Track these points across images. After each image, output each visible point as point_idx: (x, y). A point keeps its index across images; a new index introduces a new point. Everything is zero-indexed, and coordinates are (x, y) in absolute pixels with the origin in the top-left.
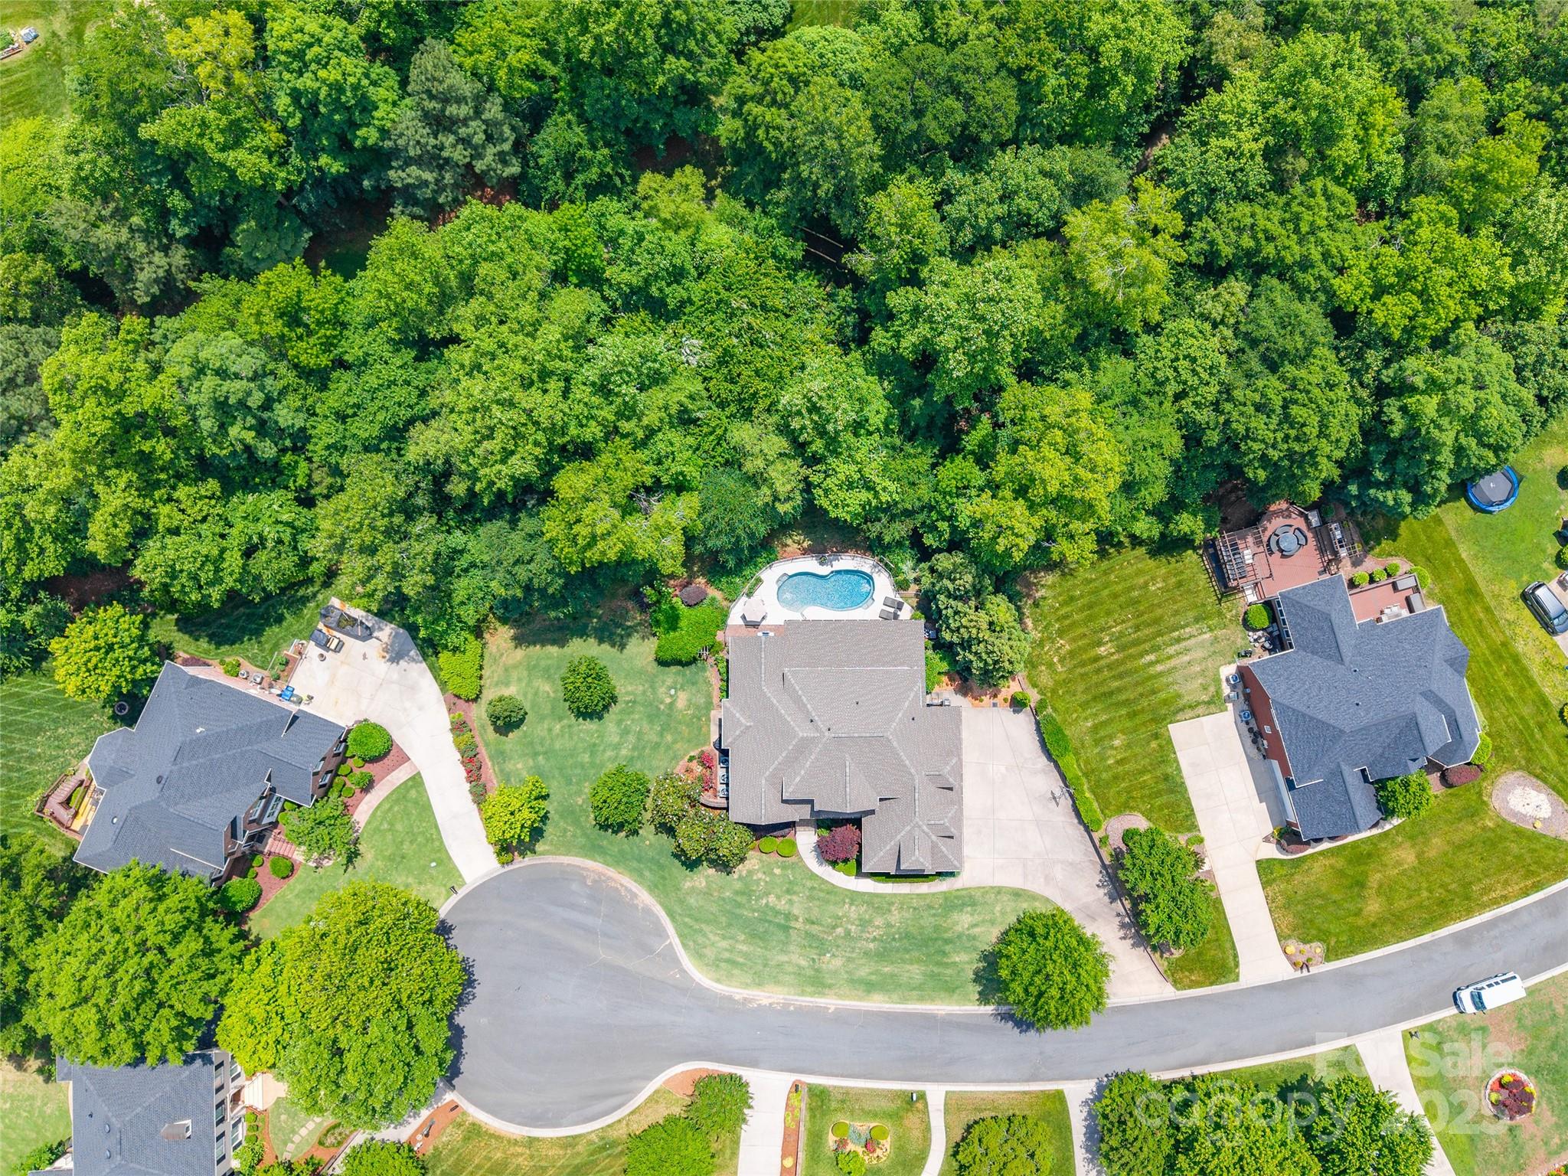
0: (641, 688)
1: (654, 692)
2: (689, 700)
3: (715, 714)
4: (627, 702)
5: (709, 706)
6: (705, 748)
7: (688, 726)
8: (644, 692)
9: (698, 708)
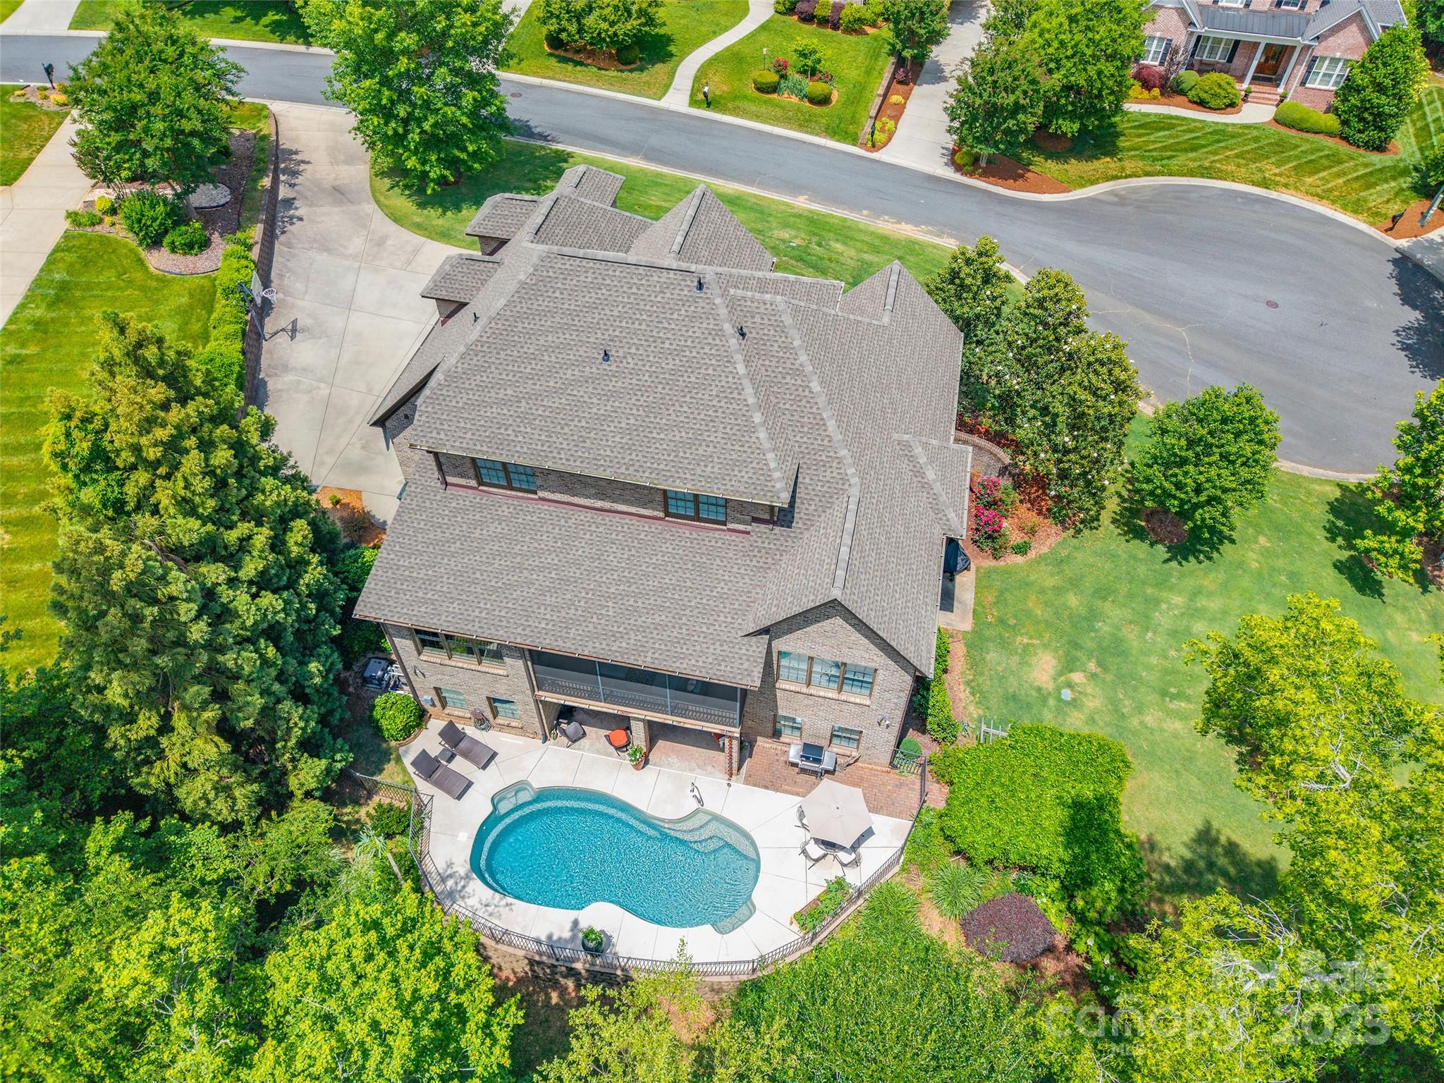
0: (1149, 719)
1: (1115, 705)
2: (1024, 663)
3: (960, 621)
4: (1179, 696)
5: (976, 642)
6: (989, 563)
7: (1028, 613)
8: (1140, 709)
9: (1004, 644)
